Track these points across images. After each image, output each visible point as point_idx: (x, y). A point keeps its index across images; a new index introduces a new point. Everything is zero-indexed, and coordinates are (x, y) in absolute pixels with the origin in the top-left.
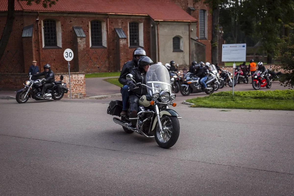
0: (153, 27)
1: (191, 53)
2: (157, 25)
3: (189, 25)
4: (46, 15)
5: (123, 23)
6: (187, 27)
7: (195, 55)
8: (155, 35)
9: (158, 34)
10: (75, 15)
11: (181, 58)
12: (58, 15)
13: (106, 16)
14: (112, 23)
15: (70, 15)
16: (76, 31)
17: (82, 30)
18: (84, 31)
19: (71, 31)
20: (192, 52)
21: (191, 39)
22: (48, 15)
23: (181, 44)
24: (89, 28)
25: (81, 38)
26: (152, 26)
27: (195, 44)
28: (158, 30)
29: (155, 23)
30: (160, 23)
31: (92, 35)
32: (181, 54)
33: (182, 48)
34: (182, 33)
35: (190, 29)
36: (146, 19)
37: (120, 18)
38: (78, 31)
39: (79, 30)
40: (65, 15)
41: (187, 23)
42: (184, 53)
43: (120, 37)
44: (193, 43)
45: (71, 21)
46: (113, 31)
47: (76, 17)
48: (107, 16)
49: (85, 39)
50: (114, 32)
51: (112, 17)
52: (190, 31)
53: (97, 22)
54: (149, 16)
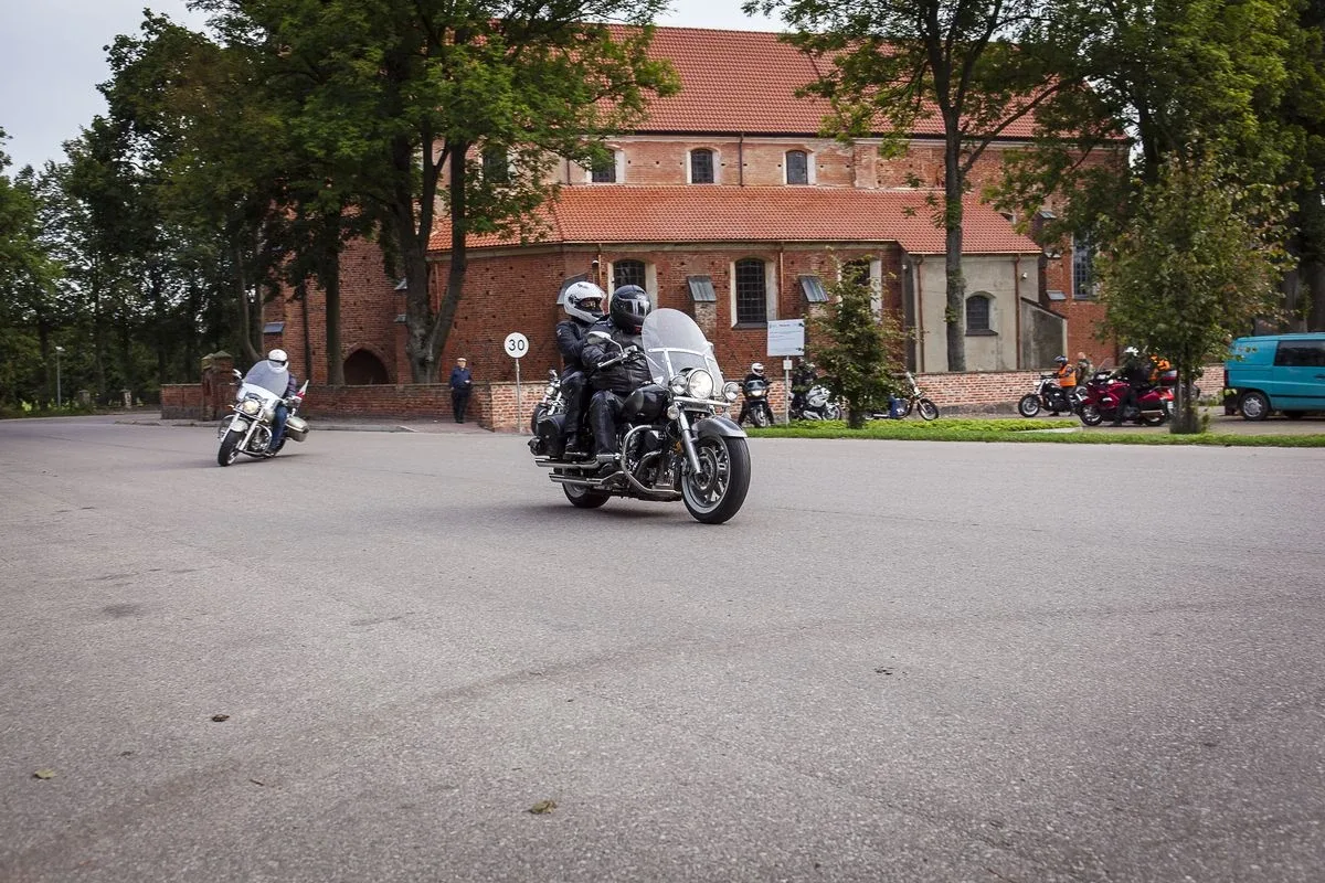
0: (909, 271)
1: (1021, 338)
2: (918, 265)
3: (1015, 263)
4: (618, 250)
5: (822, 263)
6: (1011, 269)
7: (1033, 344)
8: (912, 291)
9: (920, 291)
10: (691, 248)
11: (993, 352)
12: (648, 249)
13: (777, 246)
14: (792, 263)
15: (678, 248)
16: (694, 286)
17: (709, 285)
18: (714, 287)
19: (683, 287)
20: (1026, 335)
21: (1023, 299)
22: (623, 249)
23: (993, 315)
24: (729, 278)
25: (705, 304)
26: (904, 267)
27: (1034, 313)
28: (919, 277)
29: (912, 260)
30: (926, 260)
31: (739, 296)
32: (991, 343)
33: (994, 326)
34: (995, 286)
35: (1019, 275)
36: (888, 250)
37: (815, 252)
38: (699, 287)
39: (700, 284)
40: (667, 248)
41: (1010, 258)
42: (1001, 339)
43: (811, 299)
44: (1029, 313)
45: (683, 264)
46: (795, 285)
47: (696, 253)
48: (778, 248)
49: (714, 306)
50: (798, 286)
51: (793, 248)
52: (1019, 280)
53: (754, 263)
54: (896, 242)
